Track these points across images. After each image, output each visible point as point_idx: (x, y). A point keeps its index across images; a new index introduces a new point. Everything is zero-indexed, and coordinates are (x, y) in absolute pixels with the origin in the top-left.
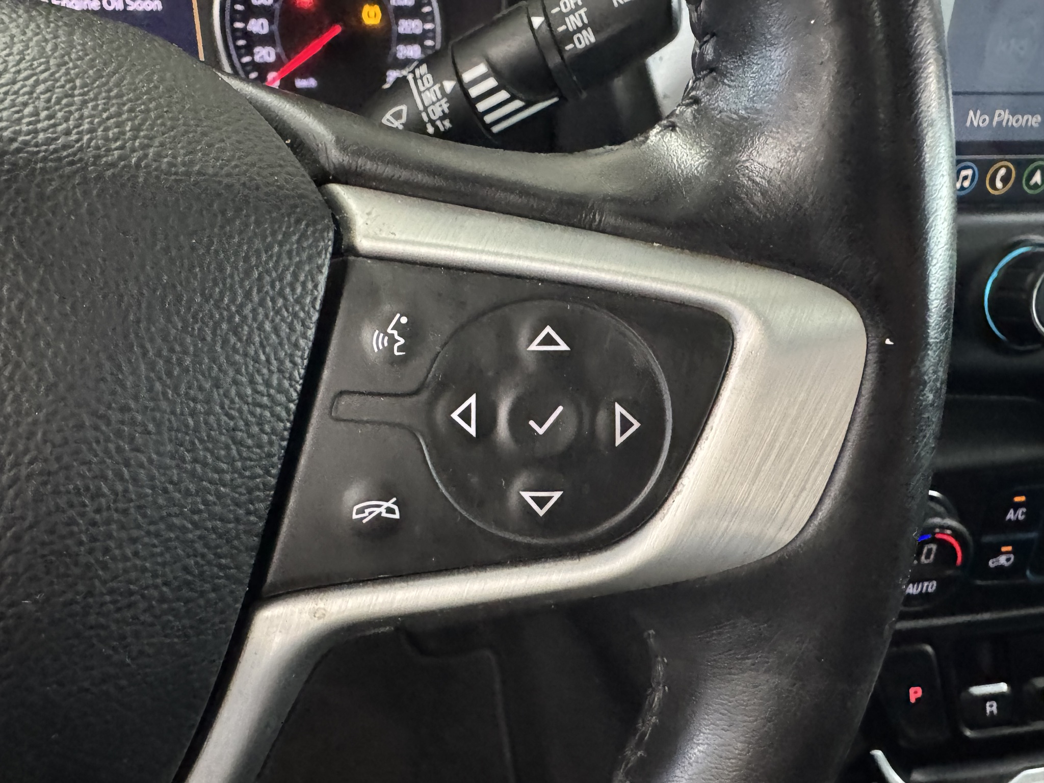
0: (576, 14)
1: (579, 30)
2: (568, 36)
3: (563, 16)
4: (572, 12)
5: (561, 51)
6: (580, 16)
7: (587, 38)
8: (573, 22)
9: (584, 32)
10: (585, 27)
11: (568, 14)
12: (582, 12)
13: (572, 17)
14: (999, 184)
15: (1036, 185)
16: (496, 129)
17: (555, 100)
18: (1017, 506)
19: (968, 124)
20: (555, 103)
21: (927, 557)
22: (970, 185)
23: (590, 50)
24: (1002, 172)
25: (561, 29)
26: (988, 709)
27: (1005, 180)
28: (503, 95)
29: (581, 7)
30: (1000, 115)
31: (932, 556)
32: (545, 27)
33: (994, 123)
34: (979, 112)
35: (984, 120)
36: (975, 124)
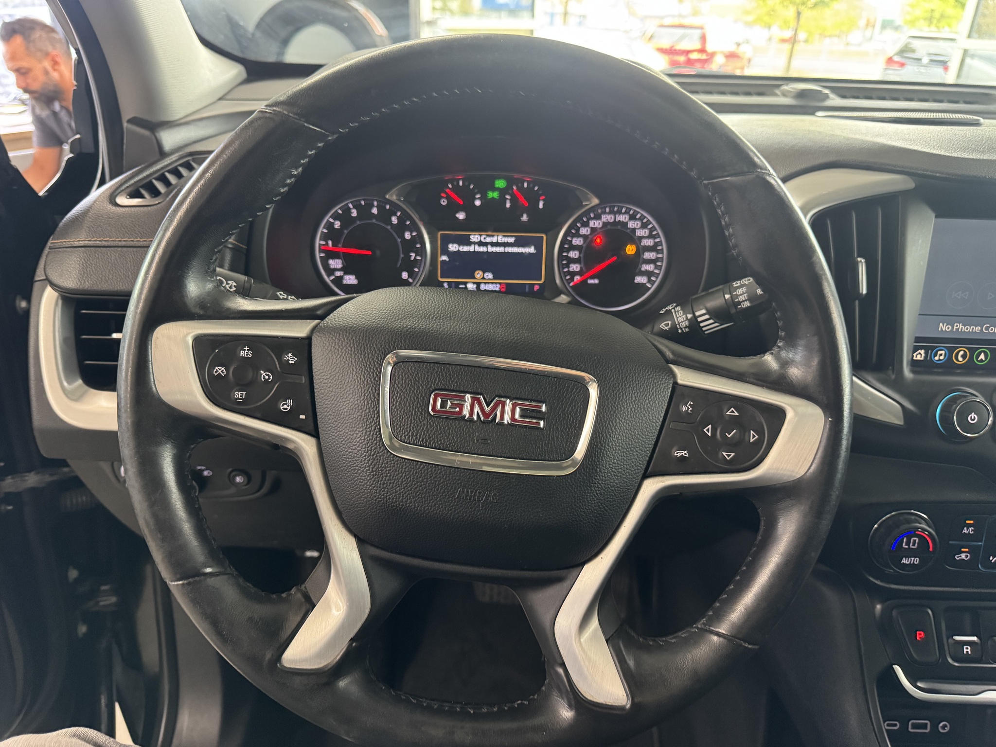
0: (743, 296)
1: (744, 301)
2: (739, 303)
3: (737, 296)
4: (741, 295)
5: (736, 307)
6: (744, 296)
7: (747, 304)
8: (741, 298)
9: (745, 302)
10: (746, 300)
11: (740, 295)
12: (745, 295)
13: (741, 296)
14: (960, 359)
15: (982, 361)
16: (706, 332)
17: (732, 323)
18: (969, 526)
19: (940, 329)
20: (732, 325)
21: (914, 545)
22: (944, 358)
23: (748, 308)
24: (962, 353)
25: (737, 300)
26: (965, 650)
27: (964, 357)
28: (711, 321)
29: (745, 293)
30: (957, 326)
31: (916, 545)
32: (730, 298)
33: (954, 330)
34: (945, 324)
35: (948, 328)
36: (944, 329)
